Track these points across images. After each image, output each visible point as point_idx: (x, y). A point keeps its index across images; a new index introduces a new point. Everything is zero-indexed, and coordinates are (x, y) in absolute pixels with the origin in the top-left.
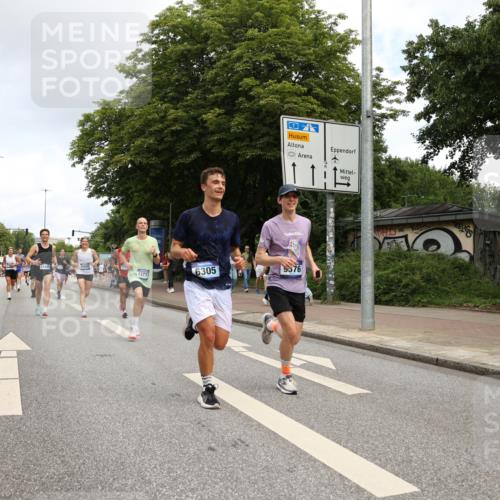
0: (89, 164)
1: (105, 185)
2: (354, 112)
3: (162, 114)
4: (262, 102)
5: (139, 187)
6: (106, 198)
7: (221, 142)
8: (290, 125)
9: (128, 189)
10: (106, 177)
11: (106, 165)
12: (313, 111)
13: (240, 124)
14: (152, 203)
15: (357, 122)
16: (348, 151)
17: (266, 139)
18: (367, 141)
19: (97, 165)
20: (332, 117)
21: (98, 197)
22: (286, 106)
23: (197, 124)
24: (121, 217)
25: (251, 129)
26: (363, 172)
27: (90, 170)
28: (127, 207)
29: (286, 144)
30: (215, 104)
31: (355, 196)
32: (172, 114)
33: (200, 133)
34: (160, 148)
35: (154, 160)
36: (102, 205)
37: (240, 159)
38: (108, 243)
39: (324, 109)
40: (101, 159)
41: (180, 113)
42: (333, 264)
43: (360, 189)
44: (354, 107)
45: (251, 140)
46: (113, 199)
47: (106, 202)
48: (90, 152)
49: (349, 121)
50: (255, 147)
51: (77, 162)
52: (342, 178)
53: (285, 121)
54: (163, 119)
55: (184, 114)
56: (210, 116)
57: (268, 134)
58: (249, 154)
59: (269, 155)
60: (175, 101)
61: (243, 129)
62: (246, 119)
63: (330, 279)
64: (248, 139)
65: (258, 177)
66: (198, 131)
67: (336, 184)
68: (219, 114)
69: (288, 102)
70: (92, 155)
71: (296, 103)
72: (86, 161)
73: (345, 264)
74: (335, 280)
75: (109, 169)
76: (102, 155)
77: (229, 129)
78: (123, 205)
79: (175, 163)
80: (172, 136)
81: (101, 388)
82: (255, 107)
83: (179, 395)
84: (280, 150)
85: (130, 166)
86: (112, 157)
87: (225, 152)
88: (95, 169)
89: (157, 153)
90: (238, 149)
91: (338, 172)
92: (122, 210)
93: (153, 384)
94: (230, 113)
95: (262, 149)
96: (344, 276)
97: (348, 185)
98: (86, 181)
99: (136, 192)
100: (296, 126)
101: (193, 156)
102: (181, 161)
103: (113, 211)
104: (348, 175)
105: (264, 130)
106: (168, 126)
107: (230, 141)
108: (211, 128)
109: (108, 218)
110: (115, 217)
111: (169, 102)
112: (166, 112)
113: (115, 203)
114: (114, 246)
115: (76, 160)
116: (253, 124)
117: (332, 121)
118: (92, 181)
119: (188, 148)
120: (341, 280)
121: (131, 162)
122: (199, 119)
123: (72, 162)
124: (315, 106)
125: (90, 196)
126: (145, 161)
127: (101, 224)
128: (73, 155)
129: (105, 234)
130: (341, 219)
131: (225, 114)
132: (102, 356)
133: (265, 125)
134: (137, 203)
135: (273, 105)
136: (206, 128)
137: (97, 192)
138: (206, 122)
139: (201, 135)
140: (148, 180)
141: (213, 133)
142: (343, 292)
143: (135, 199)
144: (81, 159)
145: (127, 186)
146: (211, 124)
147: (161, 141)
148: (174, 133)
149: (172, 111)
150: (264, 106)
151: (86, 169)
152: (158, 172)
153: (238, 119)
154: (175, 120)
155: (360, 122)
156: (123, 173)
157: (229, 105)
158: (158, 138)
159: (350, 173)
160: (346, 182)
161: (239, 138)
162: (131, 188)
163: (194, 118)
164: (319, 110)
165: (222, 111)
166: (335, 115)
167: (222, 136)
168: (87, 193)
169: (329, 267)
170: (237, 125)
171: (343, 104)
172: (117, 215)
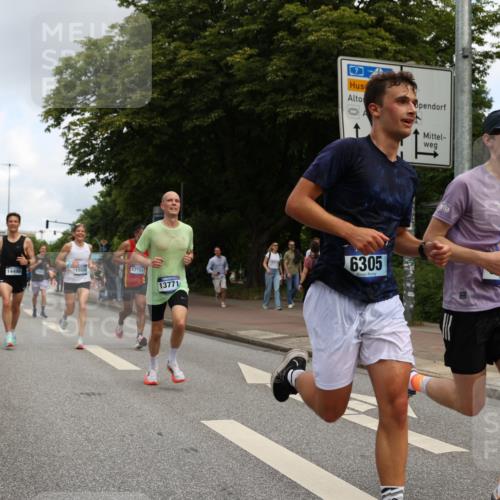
0: (69, 128)
1: (92, 157)
2: (444, 50)
3: (171, 57)
4: (311, 38)
5: (138, 159)
6: (92, 175)
7: (252, 94)
8: (352, 70)
9: (123, 162)
10: (93, 145)
11: (92, 129)
12: (385, 49)
13: (280, 69)
14: (157, 181)
15: (448, 65)
16: (434, 107)
17: (316, 90)
18: (462, 91)
19: (80, 130)
20: (412, 58)
21: (82, 174)
22: (346, 43)
23: (220, 70)
24: (114, 201)
25: (296, 76)
26: (457, 135)
27: (71, 136)
28: (121, 188)
29: (346, 97)
30: (245, 41)
31: (445, 170)
32: (184, 56)
33: (222, 83)
34: (168, 104)
35: (158, 122)
36: (88, 185)
37: (280, 120)
38: (96, 239)
39: (400, 47)
40: (86, 120)
41: (196, 55)
42: (412, 268)
43: (453, 161)
44: (443, 43)
45: (296, 92)
46: (102, 176)
47: (93, 181)
48: (70, 111)
49: (436, 64)
50: (301, 102)
51: (52, 126)
52: (426, 145)
53: (344, 64)
54: (171, 64)
55: (201, 56)
56: (237, 58)
57: (320, 83)
58: (293, 112)
59: (321, 113)
60: (188, 38)
61: (285, 77)
62: (289, 62)
63: (408, 289)
64: (291, 91)
65: (306, 145)
66: (220, 80)
67: (417, 153)
68: (251, 56)
69: (348, 38)
70: (74, 114)
71: (359, 39)
72: (65, 124)
73: (429, 268)
74: (415, 290)
75: (96, 134)
76: (87, 115)
77: (264, 76)
78: (116, 183)
79: (188, 125)
80: (184, 87)
81: (88, 440)
82: (301, 45)
83: (196, 451)
84: (337, 105)
85: (125, 130)
86: (100, 118)
87: (258, 110)
88: (77, 134)
89: (164, 112)
90: (276, 105)
91: (420, 137)
92: (114, 192)
93: (160, 434)
94: (266, 55)
95: (310, 104)
96: (427, 286)
97: (435, 155)
98: (65, 152)
99: (133, 166)
100: (360, 71)
101: (214, 115)
102: (198, 123)
103: (102, 194)
104: (434, 141)
105: (315, 77)
106: (179, 74)
107: (266, 95)
108: (240, 75)
109: (95, 203)
110: (105, 202)
111: (180, 39)
112: (176, 54)
113: (105, 182)
114: (104, 242)
115: (51, 121)
116: (297, 69)
117: (412, 63)
118: (73, 152)
119: (206, 103)
120: (424, 290)
121: (127, 124)
122: (222, 63)
123: (46, 125)
124: (387, 43)
125: (71, 172)
126: (146, 123)
127: (86, 212)
128: (47, 114)
129: (92, 225)
130: (424, 204)
131: (259, 55)
132: (88, 394)
133: (315, 71)
134: (135, 183)
135: (327, 41)
136: (232, 76)
137: (80, 167)
138: (232, 66)
139: (225, 85)
140: (150, 150)
141: (241, 82)
142: (427, 309)
143: (132, 177)
144: (58, 121)
145: (121, 157)
146: (239, 70)
147: (169, 94)
148: (187, 83)
149: (184, 52)
150: (314, 43)
151: (64, 134)
152: (165, 138)
153: (277, 62)
154: (189, 65)
155: (452, 65)
156: (116, 140)
157: (265, 43)
158: (166, 90)
159: (438, 137)
160: (431, 150)
161: (278, 89)
162: (127, 161)
163: (215, 62)
164: (392, 48)
165: (254, 51)
166: (416, 54)
167: (255, 86)
168: (67, 168)
169: (407, 272)
170: (277, 71)
171: (428, 39)
172: (108, 199)
